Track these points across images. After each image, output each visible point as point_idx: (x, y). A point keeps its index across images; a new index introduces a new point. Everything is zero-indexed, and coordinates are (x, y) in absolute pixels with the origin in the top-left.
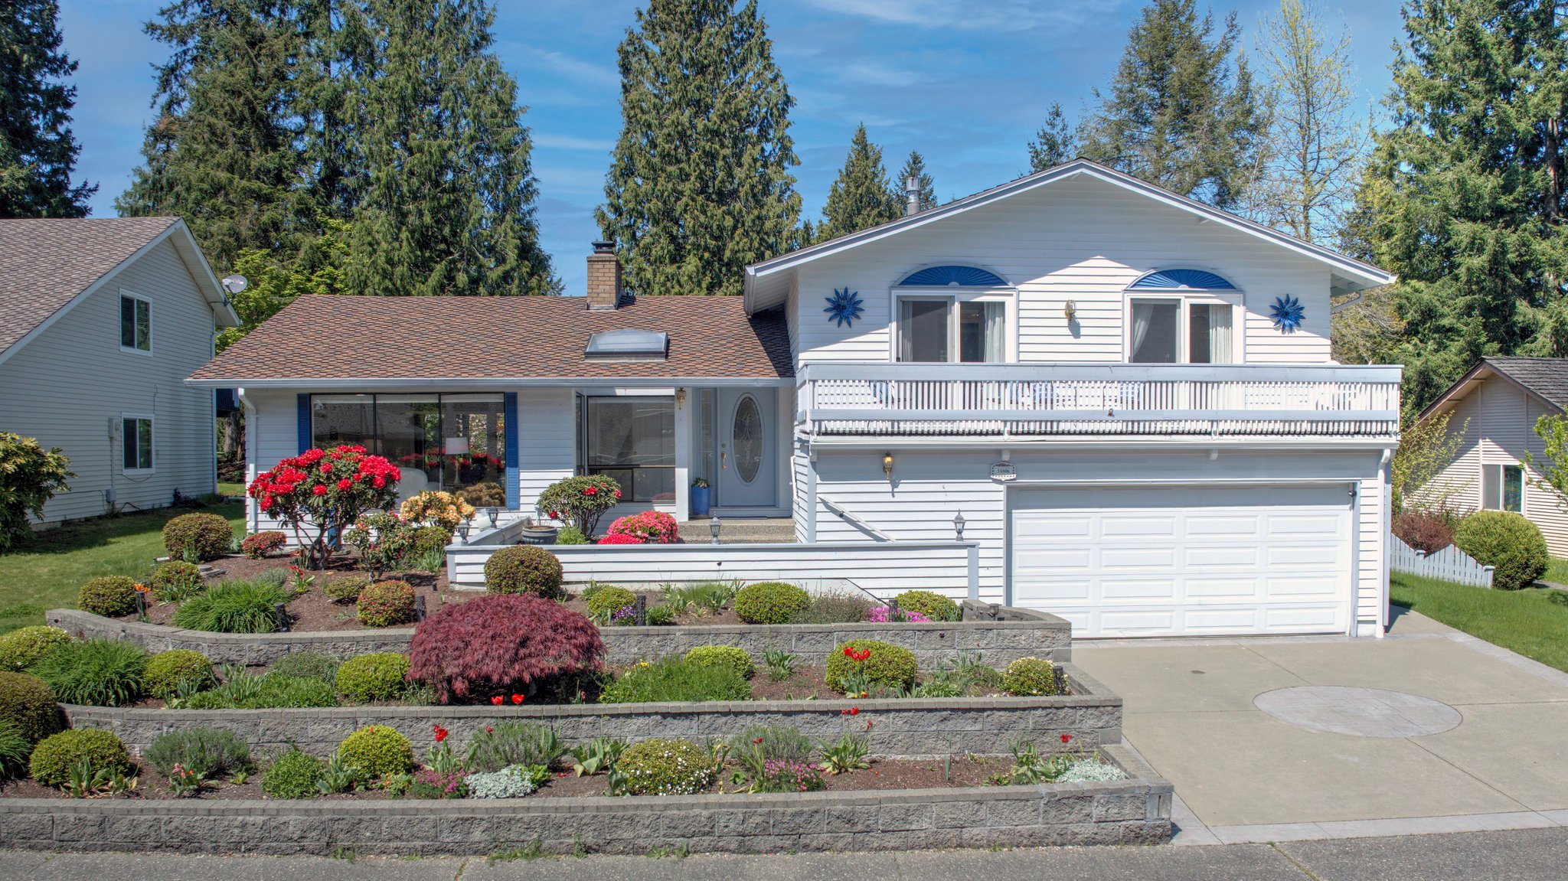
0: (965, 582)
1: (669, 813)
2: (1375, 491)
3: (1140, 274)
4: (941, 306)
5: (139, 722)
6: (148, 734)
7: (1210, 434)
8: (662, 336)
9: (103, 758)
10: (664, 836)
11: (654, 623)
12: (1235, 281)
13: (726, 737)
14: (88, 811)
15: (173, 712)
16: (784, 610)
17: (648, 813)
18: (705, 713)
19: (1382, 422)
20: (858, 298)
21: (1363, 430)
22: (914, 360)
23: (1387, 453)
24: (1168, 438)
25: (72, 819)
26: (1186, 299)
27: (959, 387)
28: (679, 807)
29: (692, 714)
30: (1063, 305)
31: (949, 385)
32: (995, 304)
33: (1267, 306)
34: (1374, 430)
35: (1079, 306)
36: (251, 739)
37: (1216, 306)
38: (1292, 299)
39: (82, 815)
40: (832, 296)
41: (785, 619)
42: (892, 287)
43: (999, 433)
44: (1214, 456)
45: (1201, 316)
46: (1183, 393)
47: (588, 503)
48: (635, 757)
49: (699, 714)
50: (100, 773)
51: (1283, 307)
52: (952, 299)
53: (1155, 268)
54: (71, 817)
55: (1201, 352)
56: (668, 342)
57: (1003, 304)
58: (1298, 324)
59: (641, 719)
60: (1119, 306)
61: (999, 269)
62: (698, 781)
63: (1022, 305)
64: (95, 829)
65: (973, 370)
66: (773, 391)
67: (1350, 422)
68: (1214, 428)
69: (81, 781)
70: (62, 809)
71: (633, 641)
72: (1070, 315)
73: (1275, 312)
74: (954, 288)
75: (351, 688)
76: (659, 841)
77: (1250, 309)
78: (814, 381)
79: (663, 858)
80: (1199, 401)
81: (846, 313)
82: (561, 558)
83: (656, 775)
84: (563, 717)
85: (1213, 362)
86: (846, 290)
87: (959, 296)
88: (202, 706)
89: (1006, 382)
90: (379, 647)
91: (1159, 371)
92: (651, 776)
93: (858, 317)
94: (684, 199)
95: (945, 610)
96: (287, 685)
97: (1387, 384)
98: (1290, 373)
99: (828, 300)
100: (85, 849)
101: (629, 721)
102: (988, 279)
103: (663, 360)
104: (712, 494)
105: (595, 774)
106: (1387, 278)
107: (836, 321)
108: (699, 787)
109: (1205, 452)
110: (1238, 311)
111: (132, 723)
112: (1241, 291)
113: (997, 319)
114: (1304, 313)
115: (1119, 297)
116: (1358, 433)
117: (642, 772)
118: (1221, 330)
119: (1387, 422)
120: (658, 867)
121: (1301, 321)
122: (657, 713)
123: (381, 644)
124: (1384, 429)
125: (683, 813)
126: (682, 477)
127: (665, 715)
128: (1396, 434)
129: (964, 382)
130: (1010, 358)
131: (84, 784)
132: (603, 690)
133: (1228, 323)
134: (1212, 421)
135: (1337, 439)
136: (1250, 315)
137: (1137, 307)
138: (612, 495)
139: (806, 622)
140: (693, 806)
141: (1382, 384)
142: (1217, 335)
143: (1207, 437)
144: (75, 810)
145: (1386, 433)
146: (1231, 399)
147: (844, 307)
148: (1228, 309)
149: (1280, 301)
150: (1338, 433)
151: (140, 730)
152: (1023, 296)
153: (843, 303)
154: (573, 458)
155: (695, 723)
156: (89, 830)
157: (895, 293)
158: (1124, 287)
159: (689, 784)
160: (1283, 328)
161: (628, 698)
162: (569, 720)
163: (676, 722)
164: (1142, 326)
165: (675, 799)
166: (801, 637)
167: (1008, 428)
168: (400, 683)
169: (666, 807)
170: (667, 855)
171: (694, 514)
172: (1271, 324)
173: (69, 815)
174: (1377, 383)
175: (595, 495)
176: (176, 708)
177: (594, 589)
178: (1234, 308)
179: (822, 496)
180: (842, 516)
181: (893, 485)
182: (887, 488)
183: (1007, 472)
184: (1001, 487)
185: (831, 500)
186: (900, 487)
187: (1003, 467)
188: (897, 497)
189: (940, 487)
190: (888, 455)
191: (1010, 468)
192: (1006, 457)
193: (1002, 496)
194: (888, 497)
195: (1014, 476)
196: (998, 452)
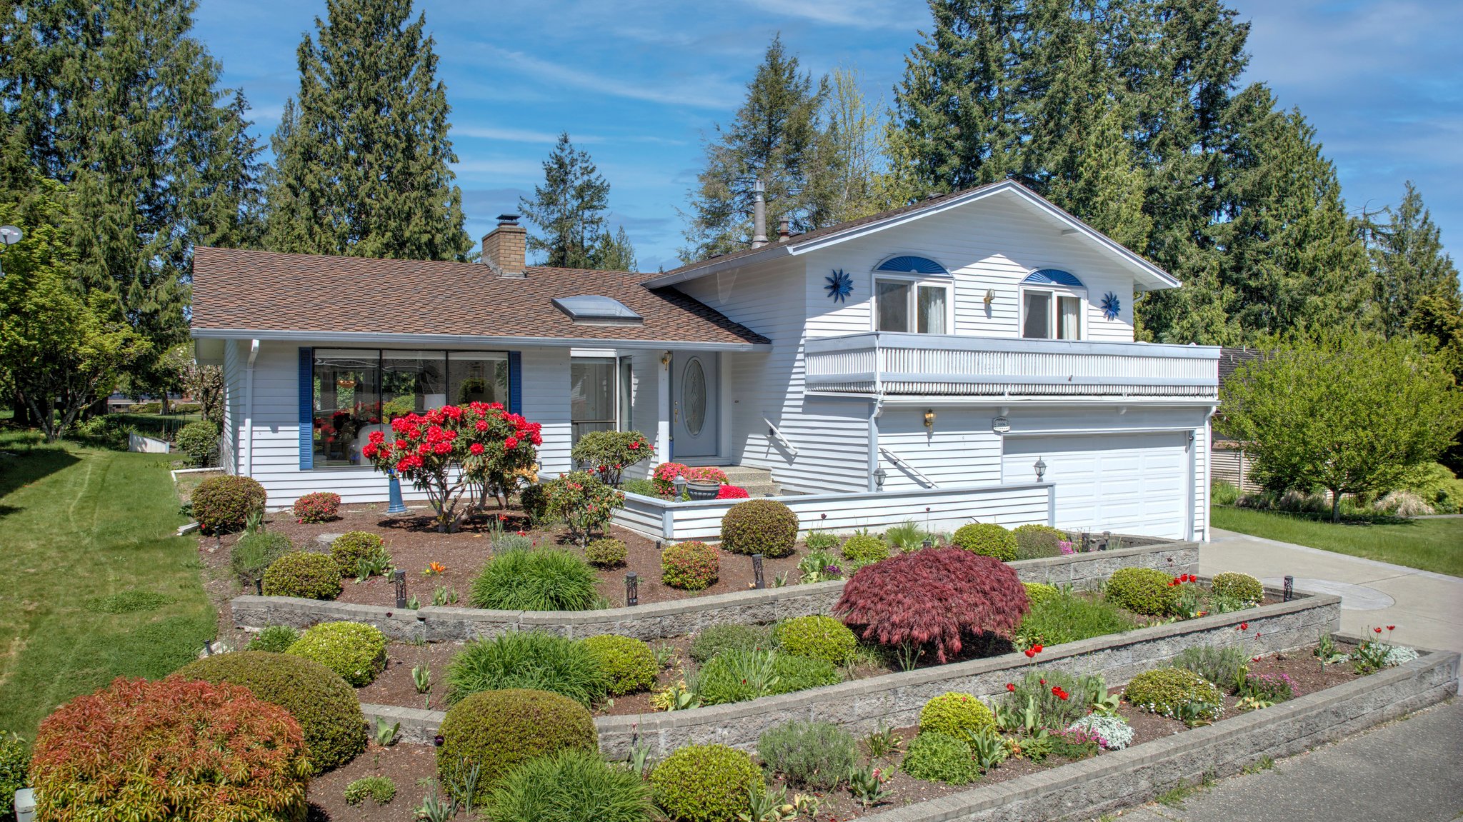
2: (1203, 436)
3: (1030, 271)
4: (907, 288)
7: (1122, 395)
12: (1082, 280)
19: (1208, 386)
20: (849, 279)
21: (1200, 392)
23: (1212, 410)
24: (1100, 398)
26: (1055, 292)
32: (940, 289)
33: (1100, 300)
34: (1206, 393)
35: (993, 294)
37: (1072, 299)
38: (1113, 295)
40: (831, 276)
42: (873, 272)
43: (1003, 394)
44: (1124, 412)
45: (1063, 305)
47: (634, 457)
51: (1109, 302)
52: (912, 283)
53: (1038, 268)
57: (945, 290)
58: (1116, 315)
60: (1018, 296)
61: (942, 261)
63: (957, 292)
67: (1195, 386)
68: (1125, 391)
72: (988, 302)
73: (1104, 304)
74: (914, 275)
77: (1091, 302)
81: (840, 290)
86: (842, 272)
87: (916, 282)
93: (849, 296)
99: (828, 279)
107: (833, 297)
109: (1117, 408)
110: (1084, 304)
112: (1087, 288)
114: (1119, 306)
115: (1018, 289)
116: (1198, 395)
118: (1074, 314)
119: (1211, 386)
121: (1118, 313)
124: (1210, 391)
126: (665, 428)
128: (1217, 395)
133: (1077, 310)
135: (1187, 399)
136: (1091, 307)
137: (1027, 297)
141: (1204, 359)
142: (1068, 319)
143: (1121, 397)
145: (1211, 394)
147: (839, 286)
148: (1078, 301)
149: (1107, 297)
150: (1188, 395)
152: (958, 284)
153: (839, 282)
157: (875, 276)
158: (1021, 281)
160: (1109, 317)
164: (1030, 308)
167: (1008, 390)
172: (1103, 313)
175: (639, 449)
178: (1082, 300)
179: (882, 447)
180: (895, 463)
181: (930, 436)
182: (925, 439)
183: (1004, 425)
184: (1000, 438)
185: (890, 449)
186: (934, 439)
187: (1001, 420)
188: (933, 447)
189: (960, 438)
190: (930, 412)
191: (1005, 422)
192: (1005, 413)
193: (1000, 444)
194: (925, 447)
195: (1008, 428)
196: (998, 408)
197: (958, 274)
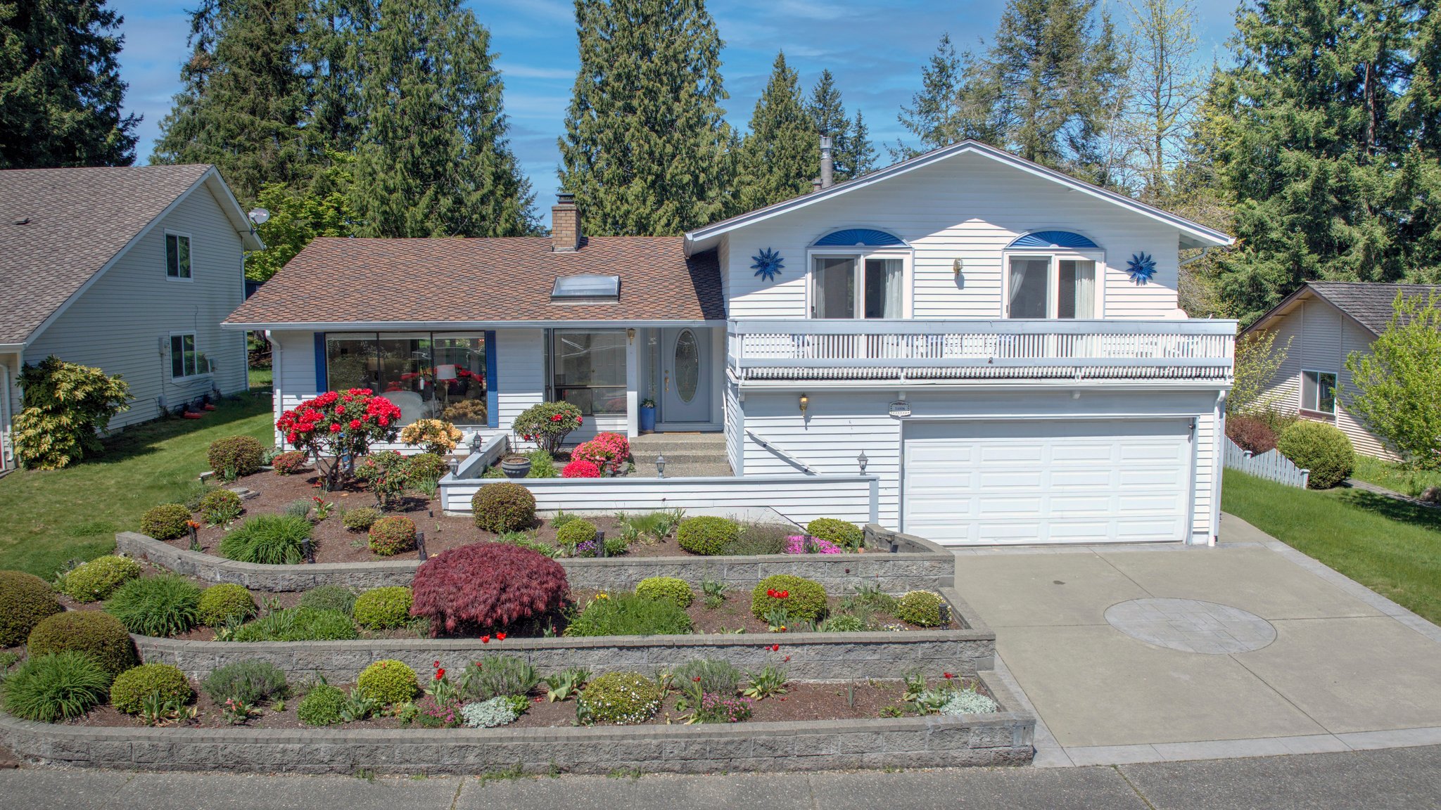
0: (867, 509)
1: (625, 742)
2: (1211, 424)
3: (1018, 236)
4: (850, 262)
5: (197, 652)
6: (204, 663)
7: (1073, 378)
8: (615, 279)
9: (169, 690)
10: (622, 759)
11: (611, 555)
12: (1098, 240)
13: (670, 668)
14: (160, 739)
15: (222, 644)
16: (718, 542)
17: (608, 742)
18: (653, 646)
19: (1219, 367)
20: (779, 257)
21: (1203, 374)
22: (827, 317)
23: (1222, 394)
24: (1038, 381)
25: (147, 746)
26: (1056, 256)
27: (863, 339)
28: (634, 738)
29: (643, 647)
30: (952, 262)
31: (856, 338)
32: (894, 261)
33: (1125, 261)
34: (1212, 375)
35: (965, 262)
36: (286, 667)
37: (1081, 262)
38: (1146, 256)
39: (155, 743)
40: (758, 255)
41: (718, 551)
42: (808, 247)
43: (897, 378)
44: (1077, 396)
45: (1068, 271)
46: (1052, 342)
47: (555, 428)
48: (597, 690)
49: (648, 647)
50: (168, 704)
51: (1138, 263)
52: (858, 256)
53: (1029, 230)
54: (146, 744)
55: (1067, 309)
56: (620, 283)
57: (901, 261)
58: (1150, 277)
59: (602, 651)
60: (999, 262)
61: (896, 232)
62: (649, 711)
63: (917, 262)
64: (165, 754)
65: (874, 325)
66: (708, 331)
67: (1192, 367)
68: (1078, 373)
69: (152, 712)
70: (139, 738)
71: (594, 571)
72: (958, 271)
73: (1130, 267)
74: (861, 248)
75: (366, 619)
76: (618, 764)
77: (1109, 265)
78: (743, 335)
79: (620, 778)
80: (1065, 350)
81: (769, 269)
82: (532, 490)
83: (614, 707)
84: (538, 650)
85: (1078, 317)
86: (769, 250)
87: (864, 256)
88: (246, 640)
89: (903, 335)
90: (387, 577)
91: (1032, 325)
92: (610, 707)
93: (779, 273)
94: (632, 130)
95: (850, 538)
96: (314, 617)
97: (1225, 335)
98: (1143, 327)
99: (754, 258)
100: (158, 769)
101: (592, 652)
102: (887, 239)
103: (616, 303)
104: (658, 411)
105: (566, 699)
106: (1227, 240)
107: (761, 276)
108: (649, 716)
109: (1070, 392)
110: (1100, 267)
111: (191, 654)
112: (1102, 249)
113: (896, 273)
114: (1156, 268)
115: (999, 254)
116: (1199, 376)
117: (603, 704)
118: (1085, 282)
119: (1223, 367)
120: (617, 788)
121: (1153, 275)
122: (614, 646)
123: (389, 574)
124: (1221, 374)
125: (636, 742)
126: (632, 398)
127: (621, 648)
128: (1230, 377)
129: (868, 335)
130: (907, 315)
131: (155, 714)
132: (571, 623)
133: (1091, 276)
134: (1076, 367)
135: (1180, 382)
136: (1109, 270)
137: (1014, 262)
138: (575, 420)
139: (735, 553)
140: (645, 736)
141: (1220, 335)
142: (1082, 286)
143: (1071, 380)
144: (149, 738)
145: (1223, 376)
146: (1094, 349)
147: (767, 265)
148: (1091, 265)
149: (1135, 258)
150: (1182, 377)
151: (197, 660)
152: (918, 254)
153: (768, 261)
154: (541, 380)
155: (645, 654)
156: (161, 754)
157: (811, 252)
158: (1004, 246)
159: (641, 714)
160: (1138, 281)
161: (590, 632)
162: (544, 651)
163: (630, 653)
164: (1018, 278)
165: (630, 730)
166: (732, 566)
167: (904, 374)
168: (406, 614)
169: (623, 737)
170: (624, 775)
171: (642, 430)
172: (1127, 277)
173: (143, 742)
174: (1216, 335)
175: (561, 421)
176: (225, 640)
177: (562, 520)
178: (1097, 263)
179: (749, 430)
180: (765, 446)
181: (807, 420)
182: (802, 422)
183: (904, 409)
184: (898, 422)
185: (756, 432)
186: (812, 422)
187: (900, 405)
188: (810, 430)
189: (846, 422)
190: (804, 396)
191: (906, 407)
192: (902, 397)
193: (898, 429)
194: (802, 430)
195: (908, 413)
196: (896, 393)
197: (916, 244)
